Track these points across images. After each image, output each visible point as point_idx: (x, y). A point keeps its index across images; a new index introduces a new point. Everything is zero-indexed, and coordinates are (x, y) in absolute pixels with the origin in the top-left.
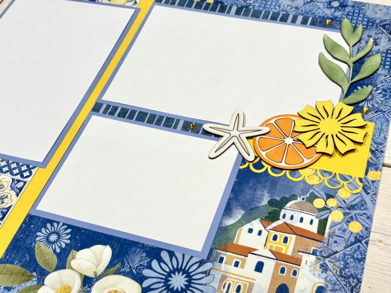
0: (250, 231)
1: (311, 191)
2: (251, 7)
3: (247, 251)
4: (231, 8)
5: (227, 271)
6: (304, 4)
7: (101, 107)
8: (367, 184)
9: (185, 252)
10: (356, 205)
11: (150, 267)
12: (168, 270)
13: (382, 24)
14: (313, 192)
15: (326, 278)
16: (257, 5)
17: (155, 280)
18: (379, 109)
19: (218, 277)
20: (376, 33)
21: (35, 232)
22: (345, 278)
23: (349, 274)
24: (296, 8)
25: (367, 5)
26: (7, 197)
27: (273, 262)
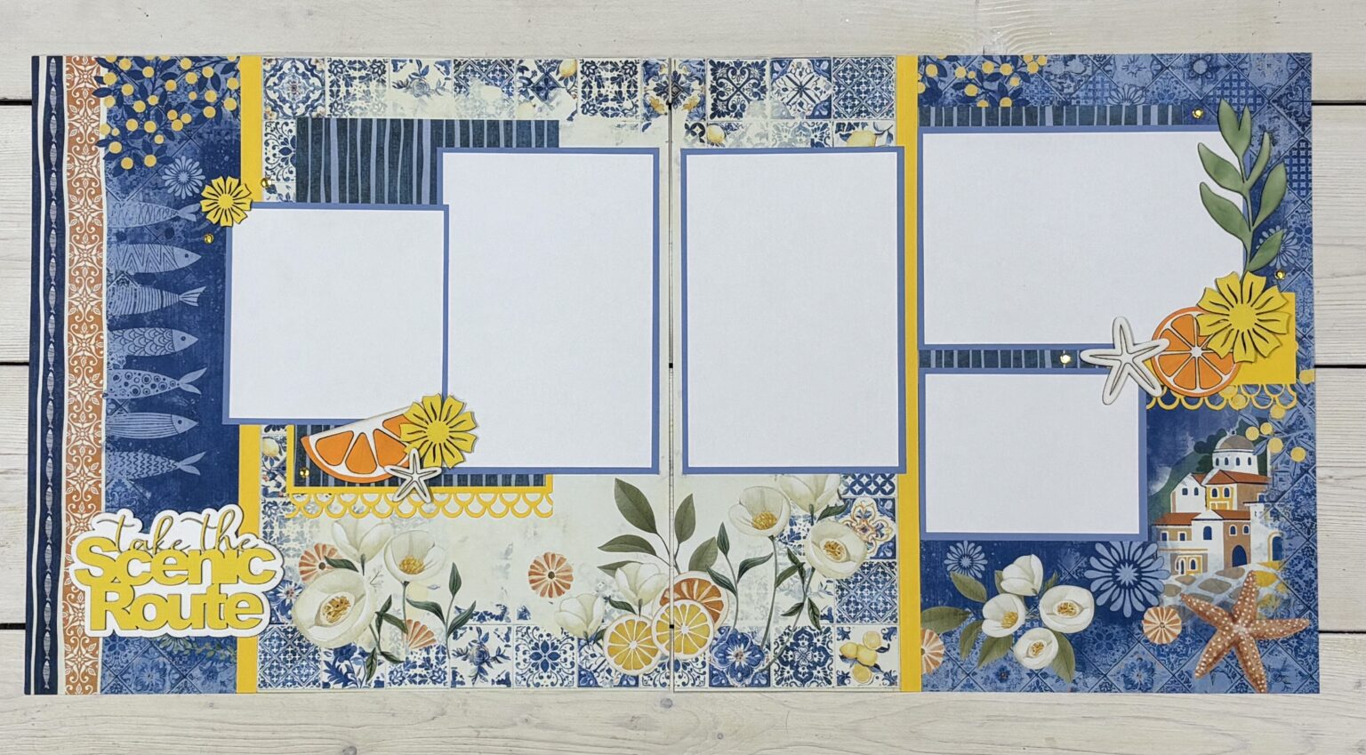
0: (1185, 492)
1: (1240, 418)
2: (1074, 102)
3: (1188, 518)
4: (1043, 110)
5: (1176, 548)
6: (1154, 77)
7: (930, 356)
8: (1301, 391)
9: (1121, 538)
10: (1294, 424)
11: (1091, 568)
12: (1111, 565)
13: (1275, 98)
14: (1242, 420)
15: (1279, 527)
16: (1082, 94)
17: (1103, 581)
18: (1296, 267)
19: (1168, 558)
20: (1270, 119)
21: (942, 562)
22: (1299, 520)
23: (1302, 514)
24: (1143, 88)
25: (1247, 60)
26: (883, 526)
27: (1221, 523)
